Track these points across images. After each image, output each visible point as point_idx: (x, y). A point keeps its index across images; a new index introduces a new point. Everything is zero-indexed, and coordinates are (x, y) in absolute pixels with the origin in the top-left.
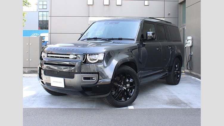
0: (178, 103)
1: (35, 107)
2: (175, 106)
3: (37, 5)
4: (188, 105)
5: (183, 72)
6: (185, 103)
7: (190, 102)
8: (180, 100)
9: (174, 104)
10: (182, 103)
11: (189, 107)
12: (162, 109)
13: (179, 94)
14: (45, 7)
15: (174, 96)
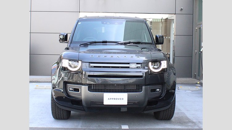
2: (180, 126)
4: (196, 125)
5: (198, 83)
6: (193, 122)
7: (200, 120)
8: (188, 119)
9: (180, 123)
10: (190, 122)
11: (198, 126)
13: (187, 111)
15: (182, 113)
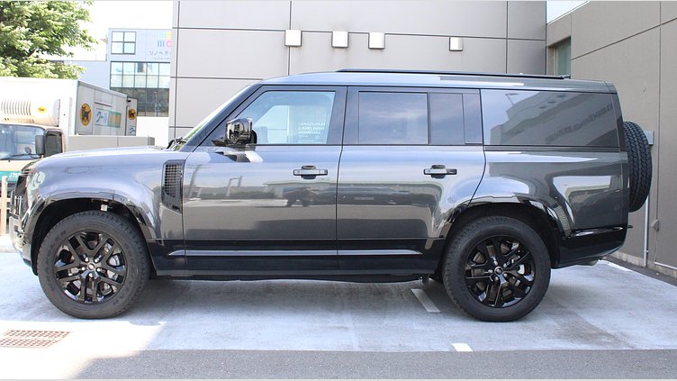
0: (590, 335)
1: (181, 348)
3: (106, 41)
4: (619, 341)
6: (608, 335)
9: (580, 337)
12: (552, 351)
14: (129, 48)
